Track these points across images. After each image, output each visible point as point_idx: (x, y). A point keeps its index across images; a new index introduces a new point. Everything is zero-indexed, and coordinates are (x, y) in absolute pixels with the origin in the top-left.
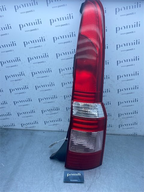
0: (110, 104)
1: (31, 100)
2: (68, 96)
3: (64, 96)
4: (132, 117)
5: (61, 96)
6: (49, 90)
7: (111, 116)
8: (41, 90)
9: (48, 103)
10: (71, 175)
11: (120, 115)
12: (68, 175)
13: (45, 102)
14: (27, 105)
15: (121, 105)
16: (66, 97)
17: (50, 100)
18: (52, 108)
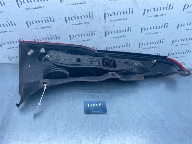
0: (131, 31)
1: (14, 23)
2: (70, 18)
3: (65, 18)
4: (155, 47)
5: (61, 19)
6: (40, 7)
7: (129, 46)
8: (27, 8)
9: (42, 28)
10: (92, 105)
11: (141, 45)
12: (88, 106)
13: (37, 27)
14: (10, 31)
15: (144, 32)
16: (67, 19)
17: (44, 25)
18: (49, 36)
